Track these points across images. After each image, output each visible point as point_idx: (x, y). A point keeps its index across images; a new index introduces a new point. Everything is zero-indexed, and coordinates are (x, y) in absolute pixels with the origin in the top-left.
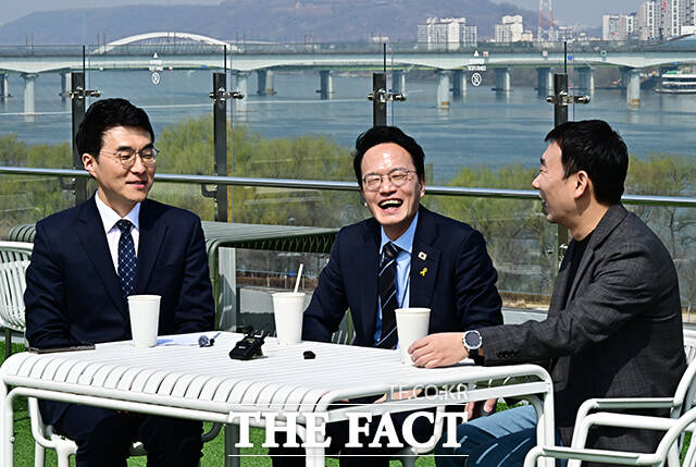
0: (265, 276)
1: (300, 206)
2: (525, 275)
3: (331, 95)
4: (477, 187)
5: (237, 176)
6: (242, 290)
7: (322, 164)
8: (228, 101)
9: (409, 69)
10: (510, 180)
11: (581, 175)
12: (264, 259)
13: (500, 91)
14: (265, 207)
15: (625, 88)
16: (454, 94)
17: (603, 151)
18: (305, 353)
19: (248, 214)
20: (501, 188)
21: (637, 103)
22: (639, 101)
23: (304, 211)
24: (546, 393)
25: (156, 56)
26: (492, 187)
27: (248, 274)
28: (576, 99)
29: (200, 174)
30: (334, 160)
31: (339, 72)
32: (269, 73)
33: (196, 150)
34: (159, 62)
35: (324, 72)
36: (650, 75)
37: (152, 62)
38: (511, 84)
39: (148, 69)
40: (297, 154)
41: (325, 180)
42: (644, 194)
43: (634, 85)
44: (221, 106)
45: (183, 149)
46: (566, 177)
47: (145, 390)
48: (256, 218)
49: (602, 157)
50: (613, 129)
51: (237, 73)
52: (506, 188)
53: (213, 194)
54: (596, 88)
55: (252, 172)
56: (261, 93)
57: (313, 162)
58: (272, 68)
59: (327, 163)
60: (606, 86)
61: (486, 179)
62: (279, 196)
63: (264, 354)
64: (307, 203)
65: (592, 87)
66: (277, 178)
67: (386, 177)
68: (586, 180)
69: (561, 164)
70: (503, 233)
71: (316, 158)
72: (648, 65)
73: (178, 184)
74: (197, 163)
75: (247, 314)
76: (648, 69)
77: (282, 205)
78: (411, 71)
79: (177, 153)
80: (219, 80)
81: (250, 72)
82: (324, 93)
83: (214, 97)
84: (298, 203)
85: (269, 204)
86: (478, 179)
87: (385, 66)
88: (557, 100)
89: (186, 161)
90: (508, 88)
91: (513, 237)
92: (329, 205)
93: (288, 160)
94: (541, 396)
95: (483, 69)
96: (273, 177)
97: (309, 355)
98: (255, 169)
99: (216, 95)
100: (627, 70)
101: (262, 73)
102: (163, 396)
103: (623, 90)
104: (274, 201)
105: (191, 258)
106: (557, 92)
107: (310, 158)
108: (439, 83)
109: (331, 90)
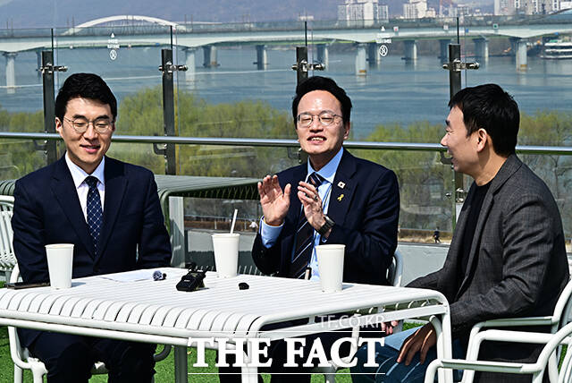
0: (213, 220)
1: (241, 161)
2: (432, 215)
3: (265, 66)
4: (390, 141)
5: (187, 136)
6: (189, 233)
7: (260, 125)
8: (175, 73)
9: (332, 43)
10: (418, 135)
11: (481, 133)
12: (212, 206)
13: (408, 60)
14: (211, 161)
15: (515, 55)
16: (370, 63)
17: (498, 110)
18: (240, 285)
19: (198, 168)
20: (411, 142)
21: (524, 68)
22: (526, 66)
23: (244, 165)
24: (444, 314)
25: (113, 36)
26: (403, 141)
27: (198, 219)
28: (468, 65)
29: (156, 135)
30: (270, 121)
31: (272, 47)
32: (213, 48)
33: (152, 114)
34: (116, 41)
35: (260, 47)
36: (535, 44)
37: (110, 41)
38: (418, 54)
39: (106, 47)
40: (238, 117)
41: (262, 138)
42: (531, 144)
43: (522, 52)
44: (168, 77)
45: (141, 114)
46: (469, 135)
47: (105, 319)
48: (204, 171)
49: (497, 115)
50: (505, 90)
51: (186, 49)
52: (416, 142)
53: (164, 152)
54: (489, 56)
55: (200, 133)
56: (207, 65)
57: (251, 123)
58: (215, 44)
59: (264, 123)
60: (497, 54)
61: (398, 135)
62: (223, 152)
63: (206, 286)
64: (248, 157)
65: (487, 55)
66: (221, 137)
67: (316, 117)
68: (485, 137)
69: (463, 124)
70: (413, 180)
71: (254, 120)
72: (533, 35)
73: (138, 144)
74: (153, 126)
75: (194, 252)
76: (532, 39)
77: (225, 160)
78: (333, 45)
79: (137, 117)
80: (167, 55)
81: (197, 48)
82: (260, 65)
83: (163, 70)
84: (239, 158)
85: (215, 159)
86: (391, 135)
87: (306, 41)
88: (452, 67)
89: (144, 124)
90: (415, 57)
91: (422, 183)
92: (266, 160)
93: (231, 122)
94: (440, 317)
95: (389, 41)
96: (218, 137)
97: (244, 286)
98: (203, 130)
99: (164, 68)
100: (515, 40)
101: (207, 48)
102: (121, 323)
103: (512, 57)
104: (219, 156)
105: (148, 209)
106: (451, 60)
107: (249, 120)
108: (357, 54)
109: (265, 61)
